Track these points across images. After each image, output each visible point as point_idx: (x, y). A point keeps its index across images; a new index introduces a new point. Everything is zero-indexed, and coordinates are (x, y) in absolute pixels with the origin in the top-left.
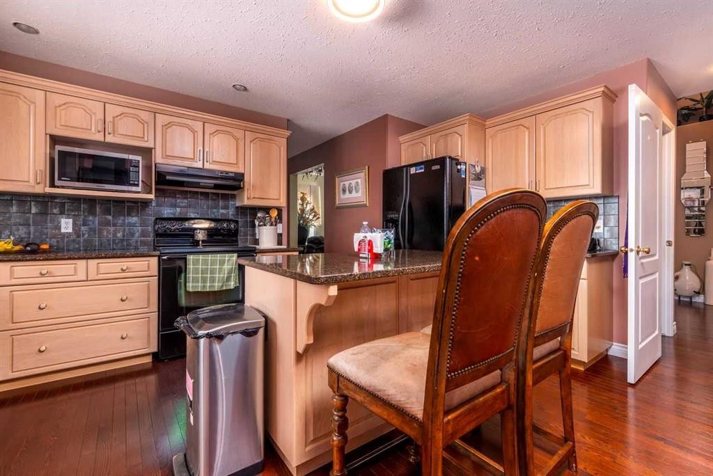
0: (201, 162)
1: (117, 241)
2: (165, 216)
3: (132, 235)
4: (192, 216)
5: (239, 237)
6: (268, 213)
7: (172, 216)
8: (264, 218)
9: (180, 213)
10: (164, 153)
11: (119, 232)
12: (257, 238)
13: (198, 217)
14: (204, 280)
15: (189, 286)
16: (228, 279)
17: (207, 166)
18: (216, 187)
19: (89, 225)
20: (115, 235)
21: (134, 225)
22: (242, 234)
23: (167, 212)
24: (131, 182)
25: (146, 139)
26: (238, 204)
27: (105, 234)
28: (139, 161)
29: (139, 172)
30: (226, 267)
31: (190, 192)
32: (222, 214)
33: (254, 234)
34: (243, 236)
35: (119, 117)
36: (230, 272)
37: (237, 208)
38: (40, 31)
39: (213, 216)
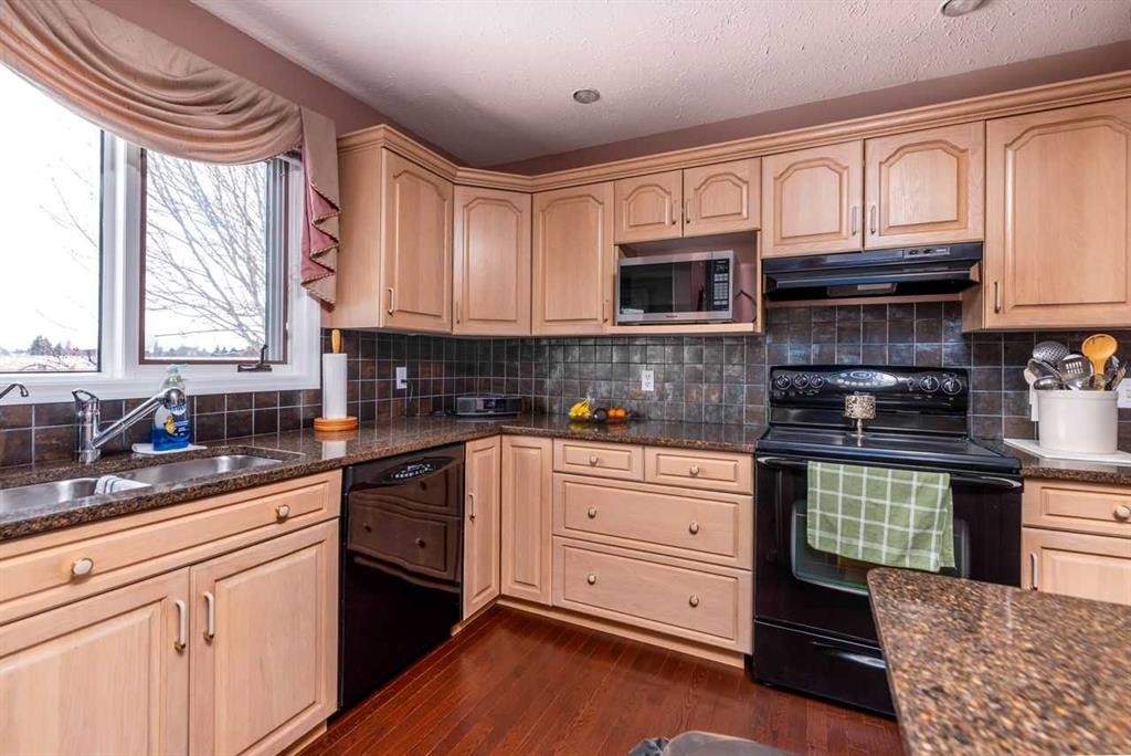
0: (859, 235)
1: (711, 408)
2: (790, 362)
3: (733, 398)
4: (846, 361)
5: (970, 414)
6: (1076, 348)
7: (802, 362)
8: (1058, 365)
9: (820, 355)
10: (778, 233)
11: (714, 393)
12: (1034, 418)
13: (861, 362)
14: (851, 529)
15: (814, 537)
16: (920, 541)
17: (874, 242)
18: (904, 288)
19: (674, 380)
20: (708, 396)
21: (734, 381)
22: (981, 405)
23: (792, 353)
24: (716, 303)
25: (745, 213)
26: (968, 326)
27: (694, 395)
28: (728, 260)
29: (728, 282)
30: (913, 507)
31: (841, 308)
32: (919, 355)
33: (1023, 407)
34: (985, 411)
35: (703, 187)
36: (926, 522)
37: (966, 336)
38: (602, 94)
39: (896, 361)
